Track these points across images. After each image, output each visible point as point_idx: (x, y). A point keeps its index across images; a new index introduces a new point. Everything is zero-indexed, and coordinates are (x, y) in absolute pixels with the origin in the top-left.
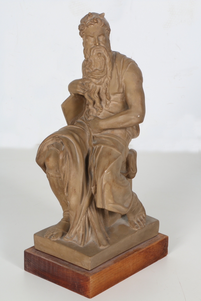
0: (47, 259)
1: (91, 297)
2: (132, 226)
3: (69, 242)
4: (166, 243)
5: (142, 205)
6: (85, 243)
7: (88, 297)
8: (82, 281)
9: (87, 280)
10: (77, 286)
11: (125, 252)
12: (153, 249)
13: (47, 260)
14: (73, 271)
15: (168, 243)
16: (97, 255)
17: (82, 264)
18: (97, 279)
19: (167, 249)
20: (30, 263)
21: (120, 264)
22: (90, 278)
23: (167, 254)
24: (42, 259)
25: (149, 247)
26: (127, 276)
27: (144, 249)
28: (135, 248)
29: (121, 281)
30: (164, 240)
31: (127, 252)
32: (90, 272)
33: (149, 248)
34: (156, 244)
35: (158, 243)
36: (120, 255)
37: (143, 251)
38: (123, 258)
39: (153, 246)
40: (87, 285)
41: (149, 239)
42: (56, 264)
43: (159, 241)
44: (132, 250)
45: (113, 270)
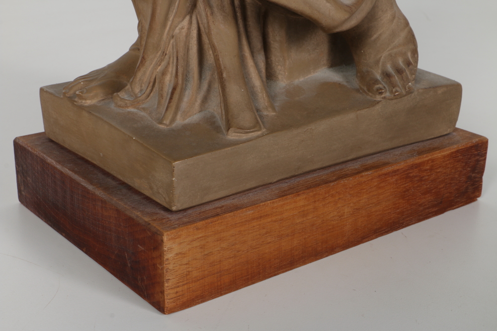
0: (59, 167)
1: (172, 311)
2: (365, 89)
3: (129, 112)
4: (478, 161)
5: (407, 24)
6: (179, 117)
7: (160, 307)
8: (141, 248)
9: (155, 244)
10: (129, 265)
11: (332, 169)
12: (431, 169)
13: (59, 170)
14: (118, 211)
15: (485, 159)
16: (207, 157)
17: (151, 188)
18: (196, 244)
19: (481, 181)
20: (27, 179)
21: (301, 203)
22: (165, 238)
23: (479, 196)
24: (49, 164)
25: (417, 161)
26: (331, 250)
27: (402, 165)
28: (370, 161)
29: (304, 263)
30: (471, 147)
31: (337, 168)
32: (173, 217)
33: (418, 166)
34: (444, 157)
35: (452, 153)
36: (309, 177)
37: (395, 172)
38: (317, 185)
39: (433, 160)
40: (154, 265)
41: (423, 141)
42: (78, 184)
43: (454, 148)
44: (357, 165)
45: (269, 220)
